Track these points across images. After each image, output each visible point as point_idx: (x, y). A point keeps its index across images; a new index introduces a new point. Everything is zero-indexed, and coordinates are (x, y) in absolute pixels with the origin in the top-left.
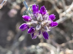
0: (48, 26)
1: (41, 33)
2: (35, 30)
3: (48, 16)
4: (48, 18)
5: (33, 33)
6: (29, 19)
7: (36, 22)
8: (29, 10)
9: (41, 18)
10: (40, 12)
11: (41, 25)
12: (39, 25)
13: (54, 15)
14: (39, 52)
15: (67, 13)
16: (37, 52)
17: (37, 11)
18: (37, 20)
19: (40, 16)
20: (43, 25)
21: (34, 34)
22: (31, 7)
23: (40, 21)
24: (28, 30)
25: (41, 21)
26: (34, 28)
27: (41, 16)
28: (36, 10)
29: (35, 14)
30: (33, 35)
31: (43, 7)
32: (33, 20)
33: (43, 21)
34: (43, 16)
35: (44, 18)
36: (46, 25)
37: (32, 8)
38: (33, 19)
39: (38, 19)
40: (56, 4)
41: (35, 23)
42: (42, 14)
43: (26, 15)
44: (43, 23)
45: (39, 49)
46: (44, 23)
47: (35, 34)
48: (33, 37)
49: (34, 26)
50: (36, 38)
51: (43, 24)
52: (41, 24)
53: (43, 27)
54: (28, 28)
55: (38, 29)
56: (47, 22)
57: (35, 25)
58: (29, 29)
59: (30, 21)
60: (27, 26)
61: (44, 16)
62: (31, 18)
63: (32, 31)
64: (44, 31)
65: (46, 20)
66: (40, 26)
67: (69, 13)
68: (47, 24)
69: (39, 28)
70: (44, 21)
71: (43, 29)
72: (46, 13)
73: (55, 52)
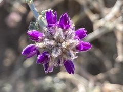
0: (74, 50)
1: (62, 62)
2: (51, 56)
3: (74, 32)
4: (74, 35)
5: (47, 62)
6: (39, 38)
7: (52, 43)
8: (40, 19)
9: (62, 35)
10: (59, 25)
11: (62, 49)
12: (57, 48)
13: (85, 30)
14: (58, 88)
15: (106, 22)
16: (55, 89)
17: (54, 23)
18: (53, 39)
19: (59, 32)
20: (65, 49)
21: (48, 64)
22: (43, 15)
23: (58, 41)
24: (38, 58)
25: (61, 41)
26: (48, 53)
27: (62, 33)
28: (53, 21)
29: (51, 29)
30: (47, 66)
31: (66, 16)
32: (46, 39)
33: (64, 40)
34: (64, 31)
35: (66, 36)
36: (69, 49)
37: (45, 16)
38: (47, 37)
39: (55, 37)
40: (88, 5)
41: (50, 45)
42: (62, 28)
43: (34, 30)
44: (64, 45)
45: (59, 83)
46: (67, 44)
47: (50, 64)
48: (46, 70)
49: (48, 50)
50: (52, 71)
51: (65, 47)
52: (61, 46)
53: (65, 52)
54: (38, 53)
55: (56, 56)
56: (73, 43)
57: (51, 48)
58: (39, 56)
59: (42, 41)
60: (35, 49)
61: (67, 31)
62: (43, 35)
63: (45, 58)
64: (67, 58)
65: (70, 38)
66: (60, 50)
67: (111, 21)
68: (73, 47)
69: (58, 53)
70: (67, 41)
71: (64, 56)
72: (69, 26)
73: (86, 87)
